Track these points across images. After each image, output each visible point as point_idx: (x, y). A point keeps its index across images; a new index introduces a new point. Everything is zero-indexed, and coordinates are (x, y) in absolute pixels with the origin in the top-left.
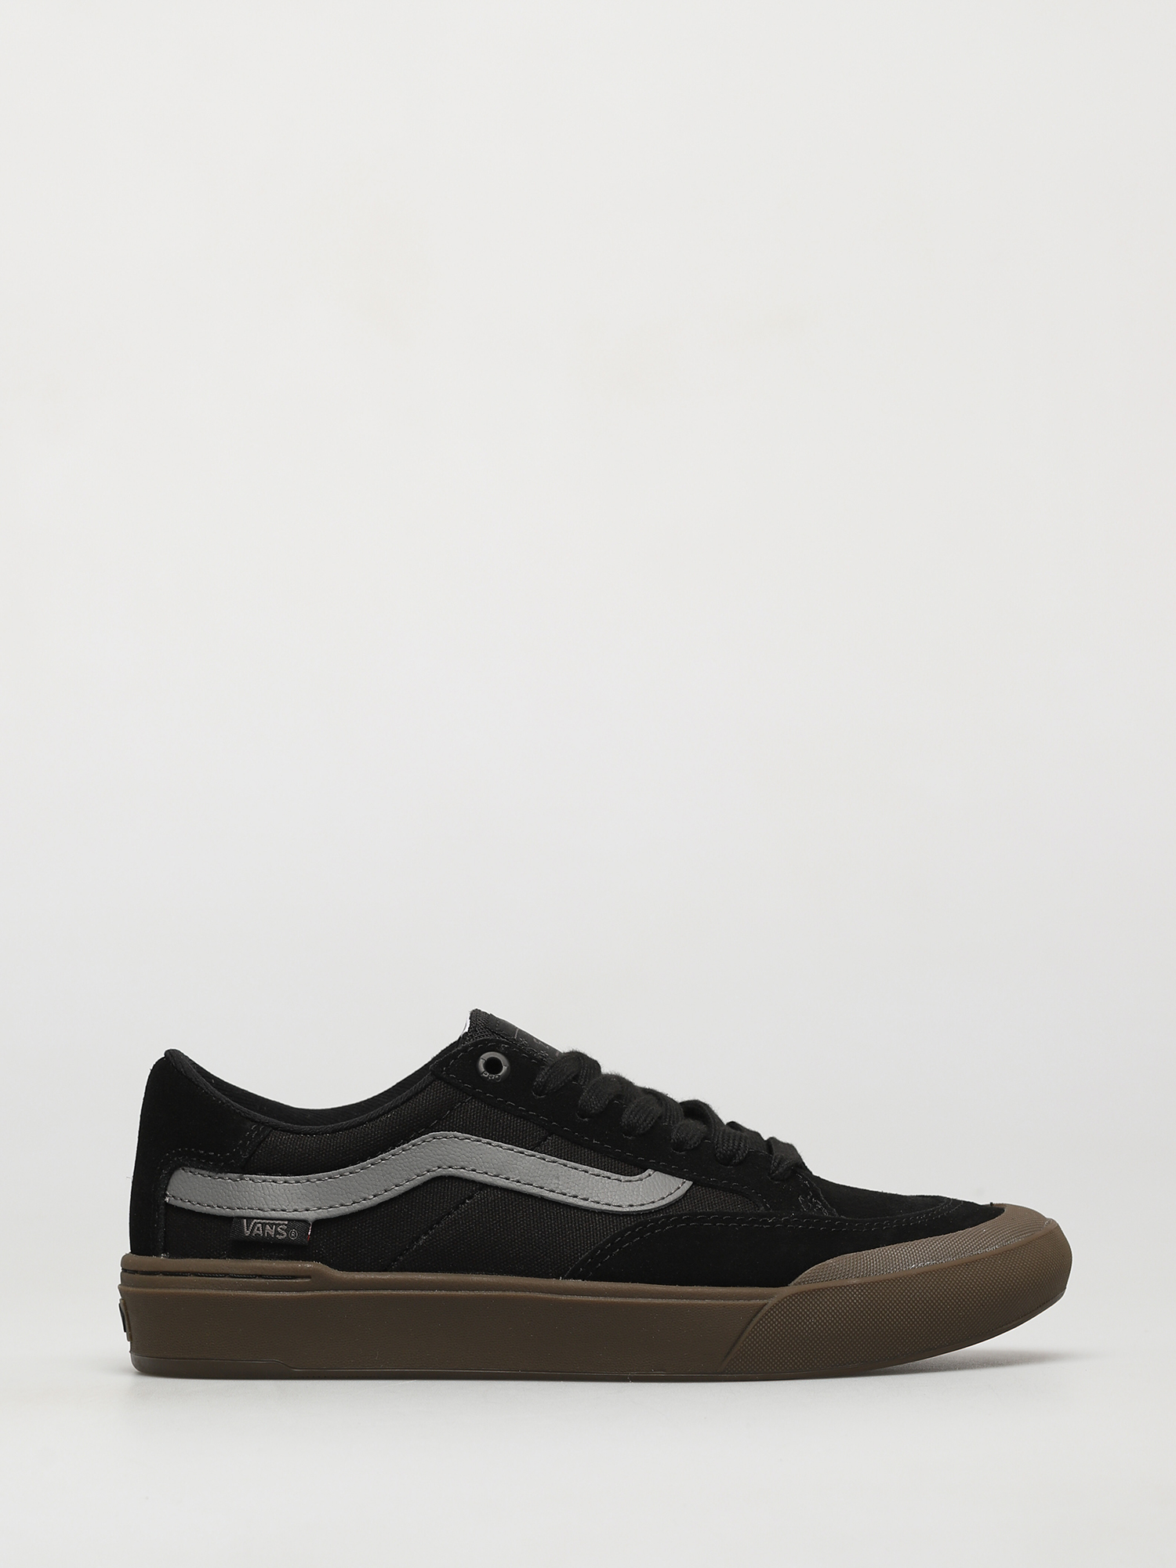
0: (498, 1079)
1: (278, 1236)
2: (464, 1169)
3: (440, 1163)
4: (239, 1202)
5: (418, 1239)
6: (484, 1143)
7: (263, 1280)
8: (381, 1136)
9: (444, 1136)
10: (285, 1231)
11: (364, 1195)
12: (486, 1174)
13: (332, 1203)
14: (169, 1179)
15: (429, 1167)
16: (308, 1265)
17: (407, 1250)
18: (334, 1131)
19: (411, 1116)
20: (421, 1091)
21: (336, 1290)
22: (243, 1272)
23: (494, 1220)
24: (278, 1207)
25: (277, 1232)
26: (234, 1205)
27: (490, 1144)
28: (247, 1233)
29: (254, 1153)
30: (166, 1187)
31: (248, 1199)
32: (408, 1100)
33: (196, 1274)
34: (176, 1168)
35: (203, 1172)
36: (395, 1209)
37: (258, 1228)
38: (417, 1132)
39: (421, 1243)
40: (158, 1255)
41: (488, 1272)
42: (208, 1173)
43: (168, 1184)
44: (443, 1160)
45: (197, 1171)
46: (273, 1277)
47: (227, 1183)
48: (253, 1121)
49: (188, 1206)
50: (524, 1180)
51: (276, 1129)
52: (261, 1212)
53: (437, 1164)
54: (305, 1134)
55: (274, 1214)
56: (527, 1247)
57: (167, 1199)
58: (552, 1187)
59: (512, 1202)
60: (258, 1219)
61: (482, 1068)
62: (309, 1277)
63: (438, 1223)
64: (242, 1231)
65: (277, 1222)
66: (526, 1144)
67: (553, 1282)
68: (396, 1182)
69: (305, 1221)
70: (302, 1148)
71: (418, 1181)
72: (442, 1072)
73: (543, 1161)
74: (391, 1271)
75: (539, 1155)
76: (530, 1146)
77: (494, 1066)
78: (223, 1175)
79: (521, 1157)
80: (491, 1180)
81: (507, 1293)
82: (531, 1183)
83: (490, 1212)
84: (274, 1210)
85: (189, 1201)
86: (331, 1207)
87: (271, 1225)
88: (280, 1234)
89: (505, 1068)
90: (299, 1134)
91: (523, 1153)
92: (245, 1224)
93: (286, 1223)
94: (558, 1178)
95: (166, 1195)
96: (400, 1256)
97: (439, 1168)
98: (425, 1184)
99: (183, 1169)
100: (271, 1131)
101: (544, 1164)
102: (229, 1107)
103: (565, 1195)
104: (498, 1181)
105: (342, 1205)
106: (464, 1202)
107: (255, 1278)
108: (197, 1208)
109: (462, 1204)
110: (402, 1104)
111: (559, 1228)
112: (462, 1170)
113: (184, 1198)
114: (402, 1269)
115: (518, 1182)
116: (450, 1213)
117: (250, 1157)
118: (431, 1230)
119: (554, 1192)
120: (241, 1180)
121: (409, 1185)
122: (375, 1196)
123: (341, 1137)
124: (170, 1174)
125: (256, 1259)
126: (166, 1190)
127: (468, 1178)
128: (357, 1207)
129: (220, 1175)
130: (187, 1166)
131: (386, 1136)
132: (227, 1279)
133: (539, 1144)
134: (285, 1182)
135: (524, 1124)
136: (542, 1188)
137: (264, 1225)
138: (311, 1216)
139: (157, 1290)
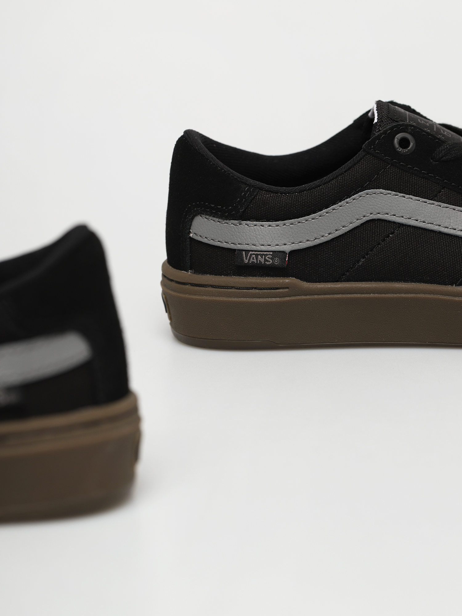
0: (407, 152)
1: (266, 262)
2: (388, 214)
3: (371, 211)
4: (239, 240)
5: (358, 261)
6: (400, 196)
7: (257, 291)
8: (332, 194)
9: (374, 192)
10: (271, 259)
11: (323, 234)
12: (403, 217)
13: (301, 240)
14: (192, 222)
15: (364, 214)
16: (287, 280)
17: (351, 268)
18: (301, 191)
19: (352, 180)
20: (357, 163)
21: (306, 295)
22: (244, 286)
23: (408, 248)
24: (265, 243)
25: (265, 260)
26: (236, 242)
27: (404, 197)
28: (246, 261)
29: (248, 207)
30: (190, 227)
31: (245, 237)
32: (349, 169)
33: (212, 286)
34: (196, 215)
35: (214, 219)
36: (343, 242)
37: (253, 258)
38: (356, 191)
39: (360, 264)
40: (187, 271)
41: (406, 281)
42: (217, 219)
43: (191, 225)
44: (374, 209)
45: (211, 218)
46: (264, 289)
47: (231, 227)
48: (246, 184)
49: (205, 241)
50: (428, 220)
51: (262, 190)
52: (254, 246)
53: (370, 212)
54: (281, 193)
55: (263, 248)
56: (431, 265)
57: (191, 235)
58: (446, 224)
59: (420, 236)
60: (252, 251)
61: (397, 145)
62: (288, 288)
63: (372, 250)
64: (243, 260)
65: (265, 253)
66: (427, 196)
67: (449, 288)
68: (343, 224)
69: (283, 252)
70: (280, 203)
71: (358, 223)
72: (371, 149)
73: (439, 207)
74: (341, 282)
75: (436, 203)
76: (430, 197)
77: (404, 143)
78: (228, 221)
79: (425, 205)
80: (406, 221)
81: (419, 296)
82: (432, 223)
83: (406, 243)
84: (263, 245)
85: (206, 238)
86: (300, 242)
87: (261, 255)
88: (268, 261)
89: (411, 144)
90: (277, 193)
91: (426, 202)
92: (244, 255)
93: (271, 253)
94: (449, 218)
95: (190, 232)
96: (347, 272)
97: (371, 214)
98: (362, 224)
99: (201, 216)
100: (259, 191)
101: (440, 209)
102: (229, 174)
103: (455, 229)
104: (410, 222)
105: (308, 241)
106: (389, 236)
107: (252, 289)
108: (211, 242)
109: (387, 237)
110: (345, 172)
111: (452, 252)
112: (386, 215)
113: (202, 235)
114: (348, 280)
115: (424, 222)
116: (379, 244)
117: (245, 210)
118: (367, 255)
119: (448, 228)
120: (240, 224)
121: (351, 226)
122: (329, 234)
123: (305, 196)
124: (192, 219)
125: (252, 276)
126: (190, 229)
127: (390, 220)
128: (317, 242)
129: (225, 221)
130: (203, 214)
131: (335, 194)
132: (233, 290)
133: (436, 196)
134: (269, 226)
135: (426, 182)
136: (439, 226)
137: (257, 255)
138: (288, 248)
139: (187, 296)
